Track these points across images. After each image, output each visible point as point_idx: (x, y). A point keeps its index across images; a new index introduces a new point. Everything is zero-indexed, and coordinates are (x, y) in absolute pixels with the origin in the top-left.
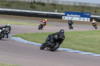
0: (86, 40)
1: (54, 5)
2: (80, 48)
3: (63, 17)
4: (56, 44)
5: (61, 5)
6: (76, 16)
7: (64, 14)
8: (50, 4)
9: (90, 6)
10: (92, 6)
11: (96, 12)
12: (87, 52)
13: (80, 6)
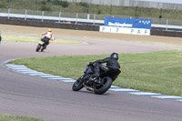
0: (143, 69)
1: (84, 5)
2: (133, 84)
3: (101, 27)
4: (106, 81)
5: (97, 6)
6: (124, 25)
7: (103, 22)
8: (77, 4)
9: (150, 6)
10: (155, 6)
11: (160, 17)
12: (145, 91)
13: (132, 8)
